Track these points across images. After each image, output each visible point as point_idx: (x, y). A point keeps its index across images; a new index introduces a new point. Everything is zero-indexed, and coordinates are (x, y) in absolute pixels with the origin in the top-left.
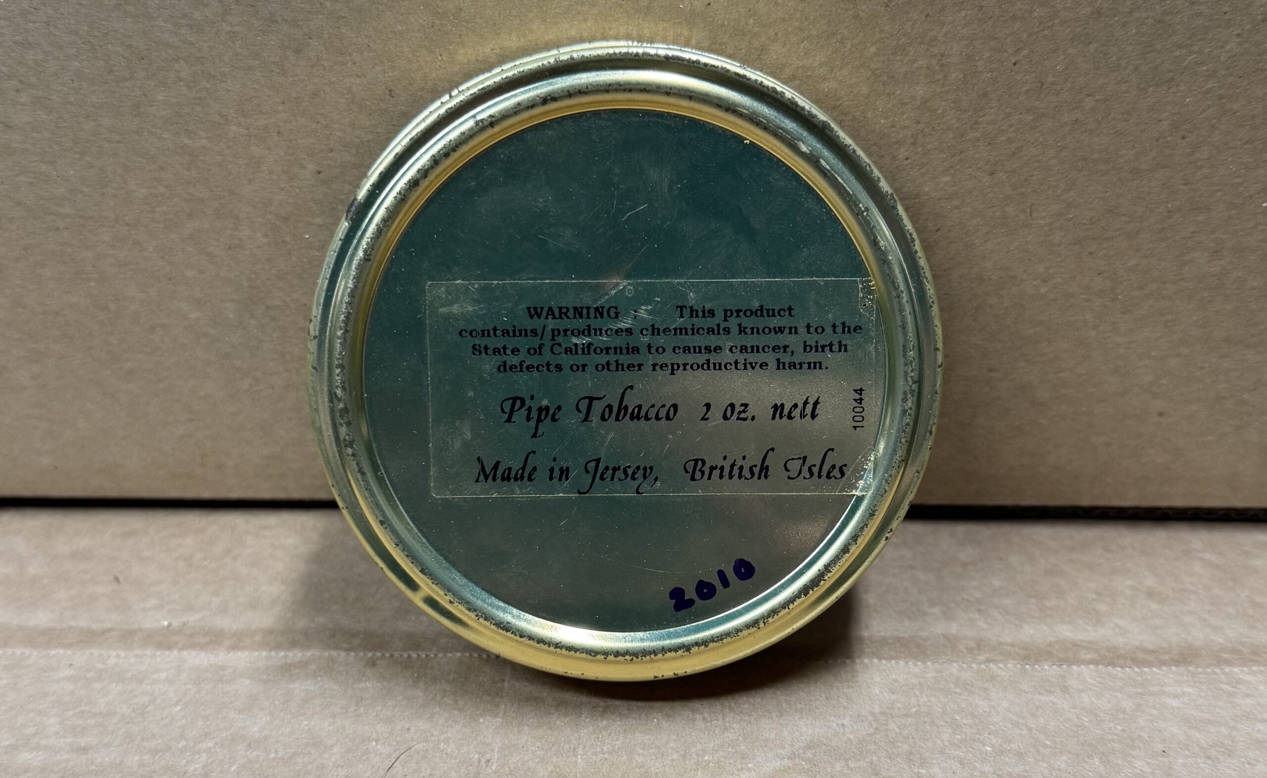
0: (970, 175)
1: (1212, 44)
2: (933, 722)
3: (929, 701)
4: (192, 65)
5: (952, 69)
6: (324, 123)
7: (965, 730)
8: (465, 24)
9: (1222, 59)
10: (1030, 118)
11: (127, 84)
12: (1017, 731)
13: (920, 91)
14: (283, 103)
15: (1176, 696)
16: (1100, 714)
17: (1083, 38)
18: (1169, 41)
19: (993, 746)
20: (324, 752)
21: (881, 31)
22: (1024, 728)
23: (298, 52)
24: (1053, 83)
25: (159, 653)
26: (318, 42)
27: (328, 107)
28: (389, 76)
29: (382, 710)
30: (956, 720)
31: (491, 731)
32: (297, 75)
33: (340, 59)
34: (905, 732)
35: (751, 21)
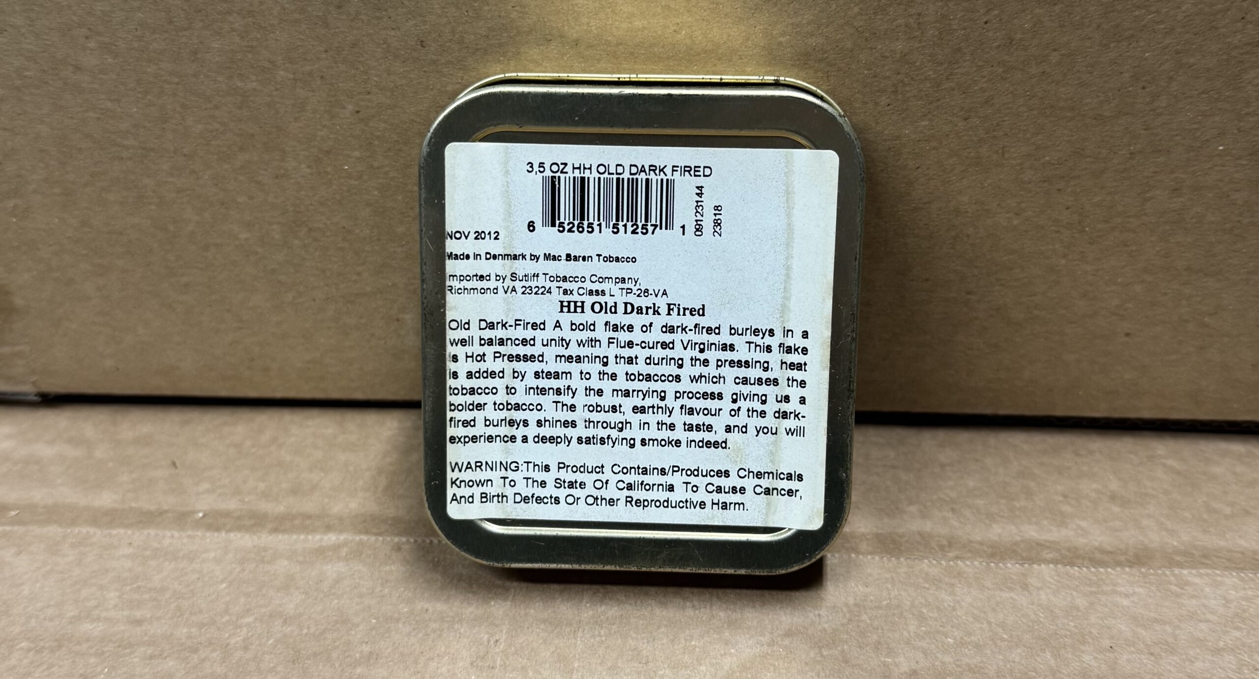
0: (946, 119)
2: (901, 614)
3: (901, 594)
6: (362, 69)
7: (931, 623)
10: (1001, 70)
11: (187, 33)
12: (978, 625)
15: (1127, 596)
16: (1057, 611)
19: (955, 639)
22: (984, 622)
24: (1021, 40)
27: (366, 55)
30: (923, 613)
32: (338, 28)
34: (876, 623)
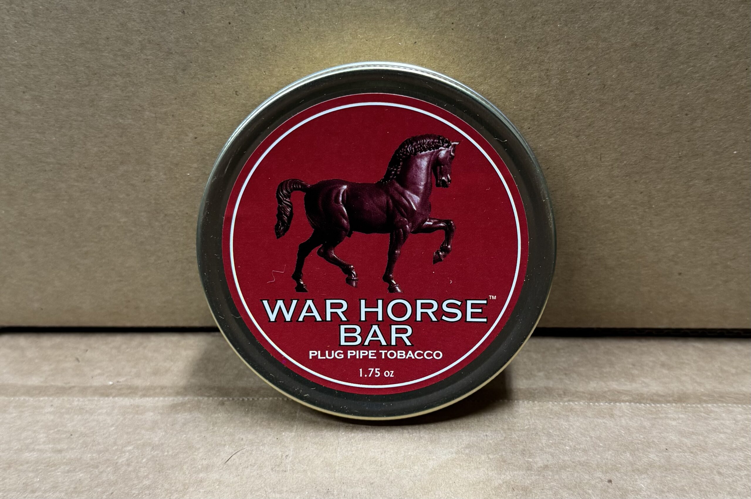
1: (701, 61)
4: (124, 78)
5: (553, 78)
8: (279, 54)
9: (707, 69)
13: (535, 90)
14: (176, 99)
17: (627, 59)
18: (677, 60)
20: (195, 452)
21: (512, 57)
23: (184, 70)
25: (101, 399)
26: (196, 65)
28: (236, 84)
29: (228, 429)
31: (289, 439)
33: (208, 74)
35: (439, 51)
